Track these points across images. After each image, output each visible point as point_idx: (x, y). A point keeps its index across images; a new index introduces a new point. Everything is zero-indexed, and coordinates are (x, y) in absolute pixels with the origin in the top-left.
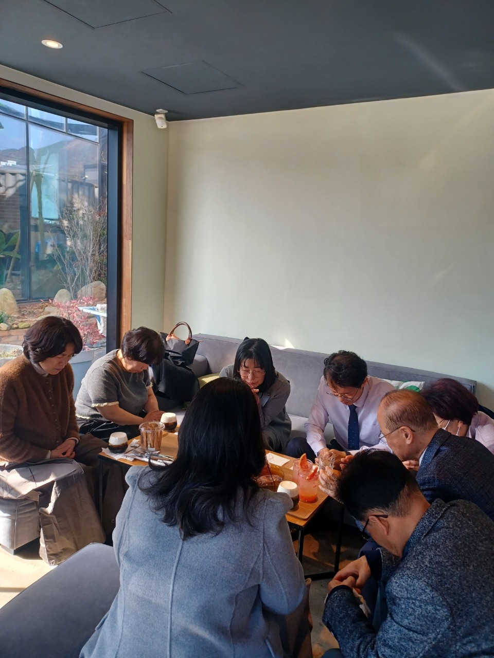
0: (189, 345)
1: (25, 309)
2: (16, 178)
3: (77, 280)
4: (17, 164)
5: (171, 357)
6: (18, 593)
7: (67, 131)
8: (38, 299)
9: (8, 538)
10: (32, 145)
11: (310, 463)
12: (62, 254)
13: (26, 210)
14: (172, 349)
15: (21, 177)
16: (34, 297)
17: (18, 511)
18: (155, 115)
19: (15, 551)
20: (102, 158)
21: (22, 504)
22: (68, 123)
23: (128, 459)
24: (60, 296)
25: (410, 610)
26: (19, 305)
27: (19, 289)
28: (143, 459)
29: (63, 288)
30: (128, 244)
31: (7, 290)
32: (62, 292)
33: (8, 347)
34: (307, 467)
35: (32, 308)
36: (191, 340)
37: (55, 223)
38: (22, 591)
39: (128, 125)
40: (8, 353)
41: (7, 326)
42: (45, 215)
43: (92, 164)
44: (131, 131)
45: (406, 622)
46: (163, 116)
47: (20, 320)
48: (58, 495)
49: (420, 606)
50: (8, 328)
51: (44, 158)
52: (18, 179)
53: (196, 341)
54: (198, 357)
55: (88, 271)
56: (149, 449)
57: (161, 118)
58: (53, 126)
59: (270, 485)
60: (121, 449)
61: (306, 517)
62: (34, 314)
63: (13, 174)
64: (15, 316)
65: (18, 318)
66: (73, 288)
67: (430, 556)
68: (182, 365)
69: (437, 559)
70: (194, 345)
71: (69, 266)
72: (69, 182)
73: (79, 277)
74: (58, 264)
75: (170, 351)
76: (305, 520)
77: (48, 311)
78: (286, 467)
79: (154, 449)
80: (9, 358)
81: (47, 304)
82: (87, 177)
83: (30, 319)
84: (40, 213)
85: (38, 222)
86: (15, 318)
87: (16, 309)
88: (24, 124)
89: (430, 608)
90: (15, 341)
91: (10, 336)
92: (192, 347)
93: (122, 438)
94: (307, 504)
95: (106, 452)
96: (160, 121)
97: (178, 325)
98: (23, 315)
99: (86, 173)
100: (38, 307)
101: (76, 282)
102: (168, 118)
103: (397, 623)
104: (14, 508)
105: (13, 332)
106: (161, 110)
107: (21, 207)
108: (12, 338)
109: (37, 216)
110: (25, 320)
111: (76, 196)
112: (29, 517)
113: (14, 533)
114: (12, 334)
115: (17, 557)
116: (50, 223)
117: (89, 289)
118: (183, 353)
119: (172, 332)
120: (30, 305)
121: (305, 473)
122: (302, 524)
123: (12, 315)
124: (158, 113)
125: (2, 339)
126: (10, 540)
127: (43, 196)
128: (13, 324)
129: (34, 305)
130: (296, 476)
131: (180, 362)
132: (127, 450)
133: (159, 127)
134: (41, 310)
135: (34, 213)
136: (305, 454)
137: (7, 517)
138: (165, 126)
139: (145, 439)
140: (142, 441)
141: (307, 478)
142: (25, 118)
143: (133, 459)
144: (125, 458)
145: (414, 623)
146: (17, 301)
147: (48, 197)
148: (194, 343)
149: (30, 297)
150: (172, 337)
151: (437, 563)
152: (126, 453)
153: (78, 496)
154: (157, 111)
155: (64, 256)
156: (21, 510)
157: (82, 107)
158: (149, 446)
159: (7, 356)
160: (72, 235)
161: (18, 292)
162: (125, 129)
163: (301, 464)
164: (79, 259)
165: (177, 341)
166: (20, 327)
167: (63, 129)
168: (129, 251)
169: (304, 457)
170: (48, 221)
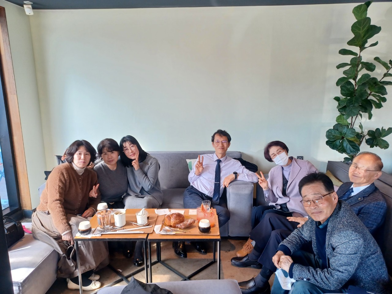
18: (24, 6)
23: (97, 235)
25: (348, 246)
30: (13, 98)
44: (3, 16)
45: (347, 252)
46: (30, 6)
49: (352, 243)
56: (106, 226)
60: (88, 231)
61: (218, 234)
67: (345, 221)
69: (349, 221)
79: (109, 226)
89: (356, 242)
93: (87, 225)
102: (34, 8)
103: (344, 254)
106: (28, 2)
121: (206, 213)
122: (219, 238)
124: (26, 4)
132: (92, 231)
133: (27, 13)
138: (32, 13)
143: (100, 235)
144: (94, 236)
145: (351, 251)
151: (350, 222)
152: (93, 233)
154: (24, 2)
168: (15, 102)
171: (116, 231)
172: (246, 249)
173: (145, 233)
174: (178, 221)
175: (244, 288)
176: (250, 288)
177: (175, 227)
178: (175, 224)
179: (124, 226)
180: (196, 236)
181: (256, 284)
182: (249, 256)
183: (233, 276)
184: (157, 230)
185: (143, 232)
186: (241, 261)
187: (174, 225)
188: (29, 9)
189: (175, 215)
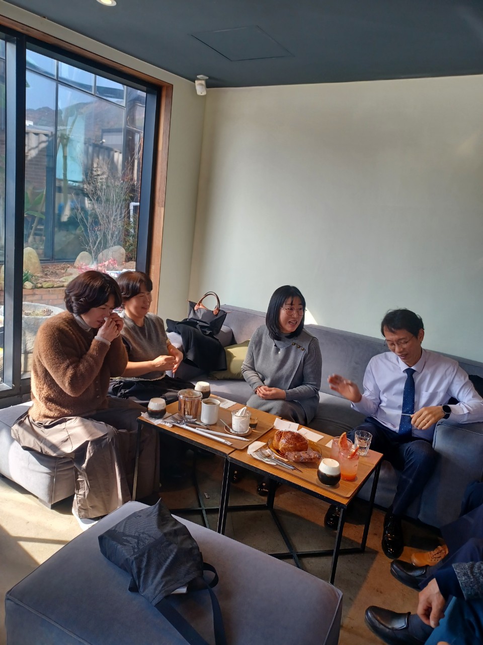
0: (217, 315)
1: (48, 269)
2: (39, 138)
3: (99, 243)
4: (34, 124)
5: (199, 326)
6: (63, 546)
7: (95, 92)
8: (60, 260)
9: (47, 493)
10: (60, 106)
11: (349, 443)
12: (85, 217)
13: (52, 170)
14: (200, 318)
15: (44, 138)
16: (56, 258)
17: (58, 468)
18: (196, 81)
19: (52, 505)
20: (127, 122)
21: (62, 461)
22: (97, 85)
23: (168, 425)
24: (82, 258)
26: (43, 264)
27: (41, 249)
28: (182, 426)
29: (85, 250)
30: (160, 211)
31: (31, 249)
32: (83, 254)
33: (37, 306)
34: (346, 446)
35: (54, 268)
36: (219, 310)
37: (79, 186)
38: (67, 544)
39: (167, 89)
40: (37, 312)
41: (32, 285)
42: (68, 178)
43: (106, 128)
44: (169, 96)
46: (203, 82)
47: (43, 280)
48: (92, 454)
50: (33, 287)
51: (70, 120)
52: (41, 141)
53: (224, 312)
54: (224, 328)
55: (110, 235)
56: (187, 416)
57: (201, 84)
58: (83, 88)
59: (309, 461)
60: (159, 414)
61: (349, 496)
62: (57, 274)
63: (37, 134)
64: (38, 275)
65: (42, 277)
66: (94, 252)
68: (210, 335)
70: (223, 315)
71: (91, 229)
72: (90, 145)
73: (100, 241)
74: (81, 226)
75: (198, 320)
76: (348, 498)
77: (70, 272)
78: (321, 443)
79: (191, 417)
80: (38, 317)
81: (69, 265)
82: (104, 141)
83: (53, 279)
84: (65, 175)
85: (62, 184)
86: (38, 277)
87: (40, 269)
88: (54, 84)
90: (39, 300)
91: (34, 294)
92: (220, 317)
93: (160, 405)
94: (347, 482)
95: (144, 416)
96: (200, 88)
97: (206, 295)
98: (46, 274)
99: (104, 137)
100: (60, 267)
101: (97, 246)
102: (209, 85)
104: (53, 465)
105: (37, 291)
106: (201, 76)
107: (47, 168)
108: (36, 297)
109: (62, 177)
110: (48, 279)
111: (96, 160)
112: (67, 474)
113: (52, 489)
114: (37, 293)
115: (54, 511)
116: (74, 185)
117: (110, 253)
118: (211, 323)
119: (201, 302)
120: (52, 266)
121: (345, 451)
122: (345, 502)
123: (36, 274)
124: (199, 79)
125: (27, 297)
126: (48, 494)
127: (69, 159)
128: (37, 283)
129: (56, 265)
130: (336, 455)
131: (208, 332)
132: (165, 416)
133: (199, 93)
134: (63, 271)
135: (59, 174)
136: (345, 433)
137: (47, 473)
138: (204, 93)
139: (183, 406)
140: (180, 409)
141: (349, 457)
142: (55, 78)
143: (171, 426)
144: (164, 424)
146: (41, 260)
147: (73, 159)
148: (222, 314)
149: (52, 258)
150: (201, 307)
152: (164, 419)
153: (110, 458)
154: (198, 76)
155: (87, 219)
156: (60, 468)
157: (124, 69)
158: (186, 413)
159: (37, 315)
160: (95, 198)
161: (41, 251)
162: (164, 93)
163: (341, 443)
164: (102, 223)
165: (206, 311)
166: (44, 286)
167: (91, 91)
168: (160, 218)
169: (344, 436)
170: (72, 182)
171: (195, 428)
172: (435, 556)
173: (233, 446)
174: (290, 446)
175: (383, 623)
176: (393, 629)
177: (283, 455)
178: (284, 449)
179: (210, 425)
180: (309, 484)
181: (410, 628)
182: (428, 570)
183: (381, 592)
184: (253, 448)
185: (229, 443)
186: (411, 574)
187: (284, 451)
188: (201, 87)
189: (290, 436)
